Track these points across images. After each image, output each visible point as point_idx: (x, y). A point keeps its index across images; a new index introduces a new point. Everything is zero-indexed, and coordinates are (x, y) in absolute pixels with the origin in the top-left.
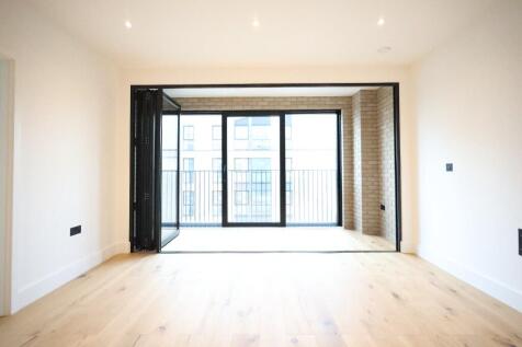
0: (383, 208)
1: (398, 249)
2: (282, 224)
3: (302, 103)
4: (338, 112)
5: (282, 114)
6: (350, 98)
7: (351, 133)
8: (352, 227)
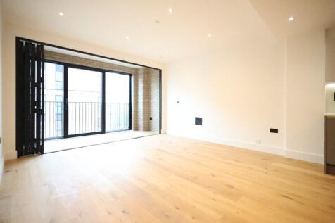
0: (151, 119)
1: (160, 133)
2: (103, 131)
3: (115, 68)
4: (131, 75)
5: (103, 71)
6: (137, 70)
7: (137, 86)
8: (137, 129)
